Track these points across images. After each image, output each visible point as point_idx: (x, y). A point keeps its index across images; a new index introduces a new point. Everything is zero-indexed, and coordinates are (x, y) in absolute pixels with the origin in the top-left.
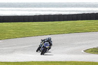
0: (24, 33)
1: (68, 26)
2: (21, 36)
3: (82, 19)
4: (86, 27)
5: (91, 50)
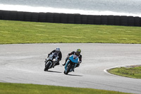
0: (23, 38)
2: (19, 41)
4: (113, 35)
5: (117, 70)
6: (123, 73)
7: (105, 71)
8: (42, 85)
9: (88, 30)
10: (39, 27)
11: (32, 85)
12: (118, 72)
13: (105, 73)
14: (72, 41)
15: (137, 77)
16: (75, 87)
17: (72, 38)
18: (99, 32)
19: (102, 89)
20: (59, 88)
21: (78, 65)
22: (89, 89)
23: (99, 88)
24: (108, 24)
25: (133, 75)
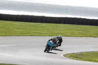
4: (68, 31)
6: (74, 57)
7: (62, 55)
9: (51, 27)
10: (16, 25)
12: (71, 56)
13: (62, 57)
14: (39, 34)
15: (84, 60)
17: (40, 33)
18: (58, 28)
24: (64, 23)
25: (81, 59)
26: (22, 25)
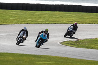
0: (1, 21)
1: (45, 16)
3: (60, 10)
4: (64, 18)
5: (67, 43)
6: (71, 44)
7: (58, 43)
8: (14, 54)
9: (47, 15)
10: (12, 13)
11: (7, 53)
12: (68, 44)
13: (59, 45)
14: (35, 22)
15: (81, 47)
16: (37, 54)
18: (54, 16)
19: (56, 55)
20: (26, 55)
21: (46, 41)
22: (47, 56)
23: (54, 55)
25: (77, 46)
26: (18, 13)
